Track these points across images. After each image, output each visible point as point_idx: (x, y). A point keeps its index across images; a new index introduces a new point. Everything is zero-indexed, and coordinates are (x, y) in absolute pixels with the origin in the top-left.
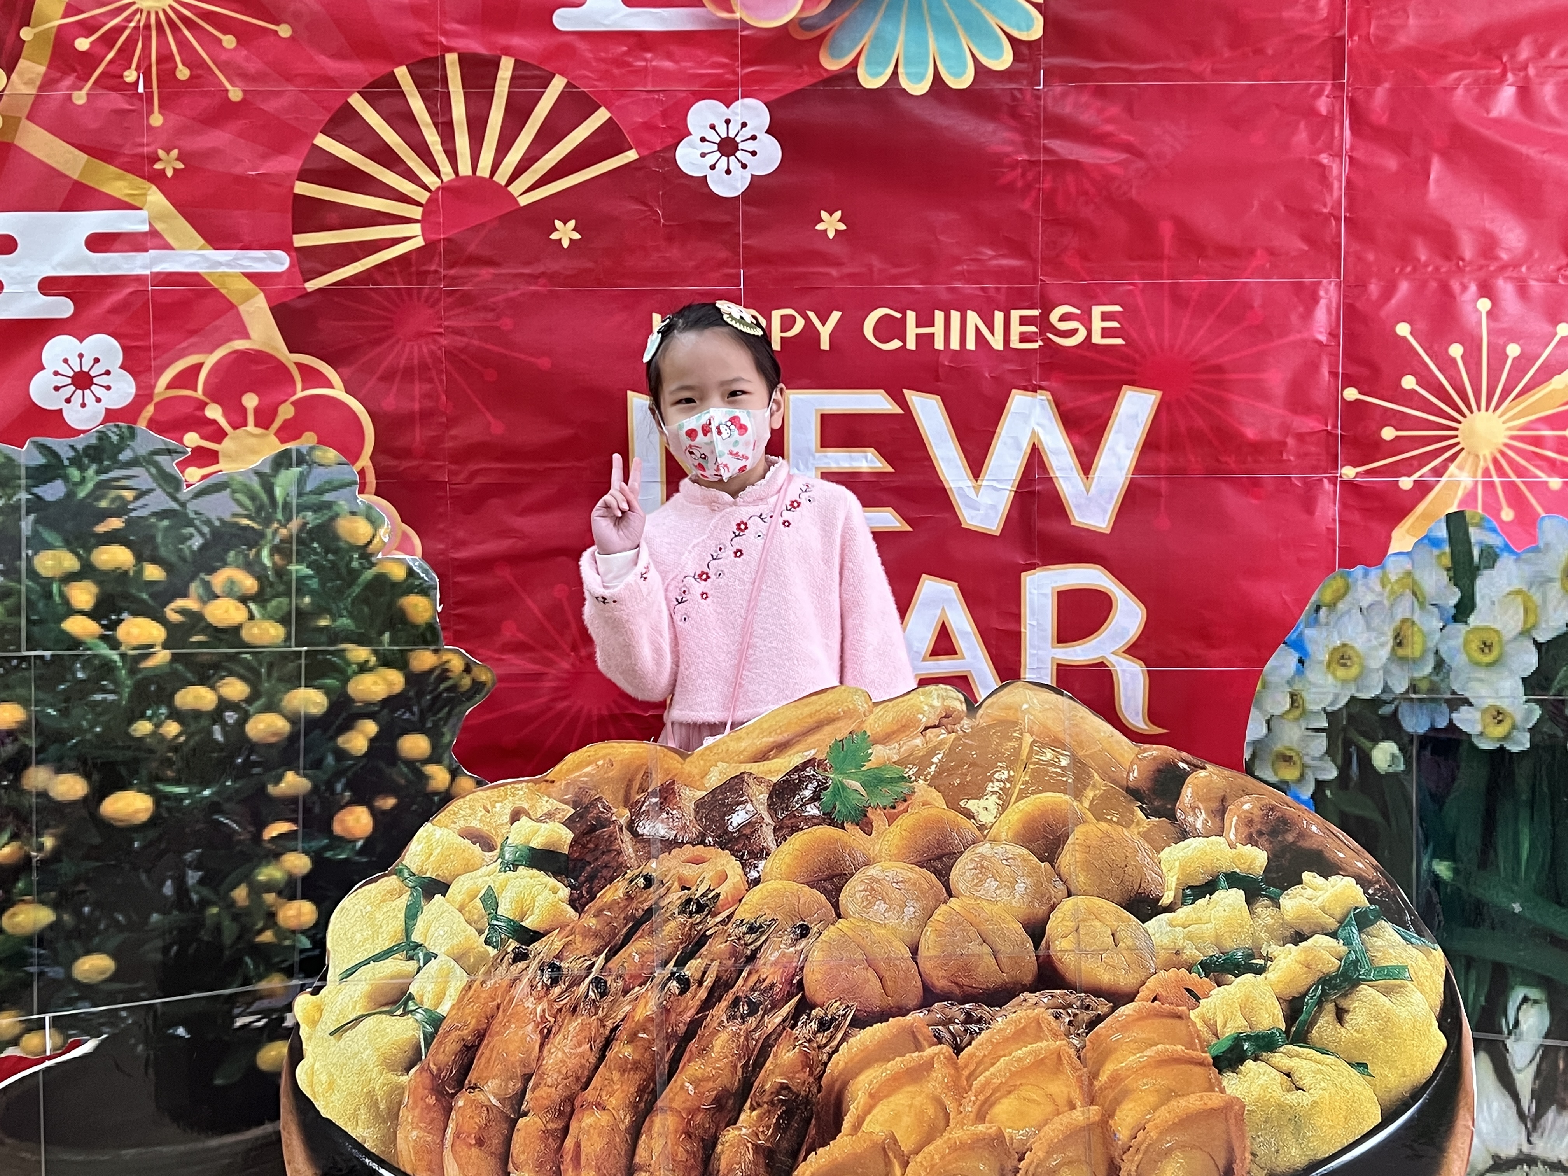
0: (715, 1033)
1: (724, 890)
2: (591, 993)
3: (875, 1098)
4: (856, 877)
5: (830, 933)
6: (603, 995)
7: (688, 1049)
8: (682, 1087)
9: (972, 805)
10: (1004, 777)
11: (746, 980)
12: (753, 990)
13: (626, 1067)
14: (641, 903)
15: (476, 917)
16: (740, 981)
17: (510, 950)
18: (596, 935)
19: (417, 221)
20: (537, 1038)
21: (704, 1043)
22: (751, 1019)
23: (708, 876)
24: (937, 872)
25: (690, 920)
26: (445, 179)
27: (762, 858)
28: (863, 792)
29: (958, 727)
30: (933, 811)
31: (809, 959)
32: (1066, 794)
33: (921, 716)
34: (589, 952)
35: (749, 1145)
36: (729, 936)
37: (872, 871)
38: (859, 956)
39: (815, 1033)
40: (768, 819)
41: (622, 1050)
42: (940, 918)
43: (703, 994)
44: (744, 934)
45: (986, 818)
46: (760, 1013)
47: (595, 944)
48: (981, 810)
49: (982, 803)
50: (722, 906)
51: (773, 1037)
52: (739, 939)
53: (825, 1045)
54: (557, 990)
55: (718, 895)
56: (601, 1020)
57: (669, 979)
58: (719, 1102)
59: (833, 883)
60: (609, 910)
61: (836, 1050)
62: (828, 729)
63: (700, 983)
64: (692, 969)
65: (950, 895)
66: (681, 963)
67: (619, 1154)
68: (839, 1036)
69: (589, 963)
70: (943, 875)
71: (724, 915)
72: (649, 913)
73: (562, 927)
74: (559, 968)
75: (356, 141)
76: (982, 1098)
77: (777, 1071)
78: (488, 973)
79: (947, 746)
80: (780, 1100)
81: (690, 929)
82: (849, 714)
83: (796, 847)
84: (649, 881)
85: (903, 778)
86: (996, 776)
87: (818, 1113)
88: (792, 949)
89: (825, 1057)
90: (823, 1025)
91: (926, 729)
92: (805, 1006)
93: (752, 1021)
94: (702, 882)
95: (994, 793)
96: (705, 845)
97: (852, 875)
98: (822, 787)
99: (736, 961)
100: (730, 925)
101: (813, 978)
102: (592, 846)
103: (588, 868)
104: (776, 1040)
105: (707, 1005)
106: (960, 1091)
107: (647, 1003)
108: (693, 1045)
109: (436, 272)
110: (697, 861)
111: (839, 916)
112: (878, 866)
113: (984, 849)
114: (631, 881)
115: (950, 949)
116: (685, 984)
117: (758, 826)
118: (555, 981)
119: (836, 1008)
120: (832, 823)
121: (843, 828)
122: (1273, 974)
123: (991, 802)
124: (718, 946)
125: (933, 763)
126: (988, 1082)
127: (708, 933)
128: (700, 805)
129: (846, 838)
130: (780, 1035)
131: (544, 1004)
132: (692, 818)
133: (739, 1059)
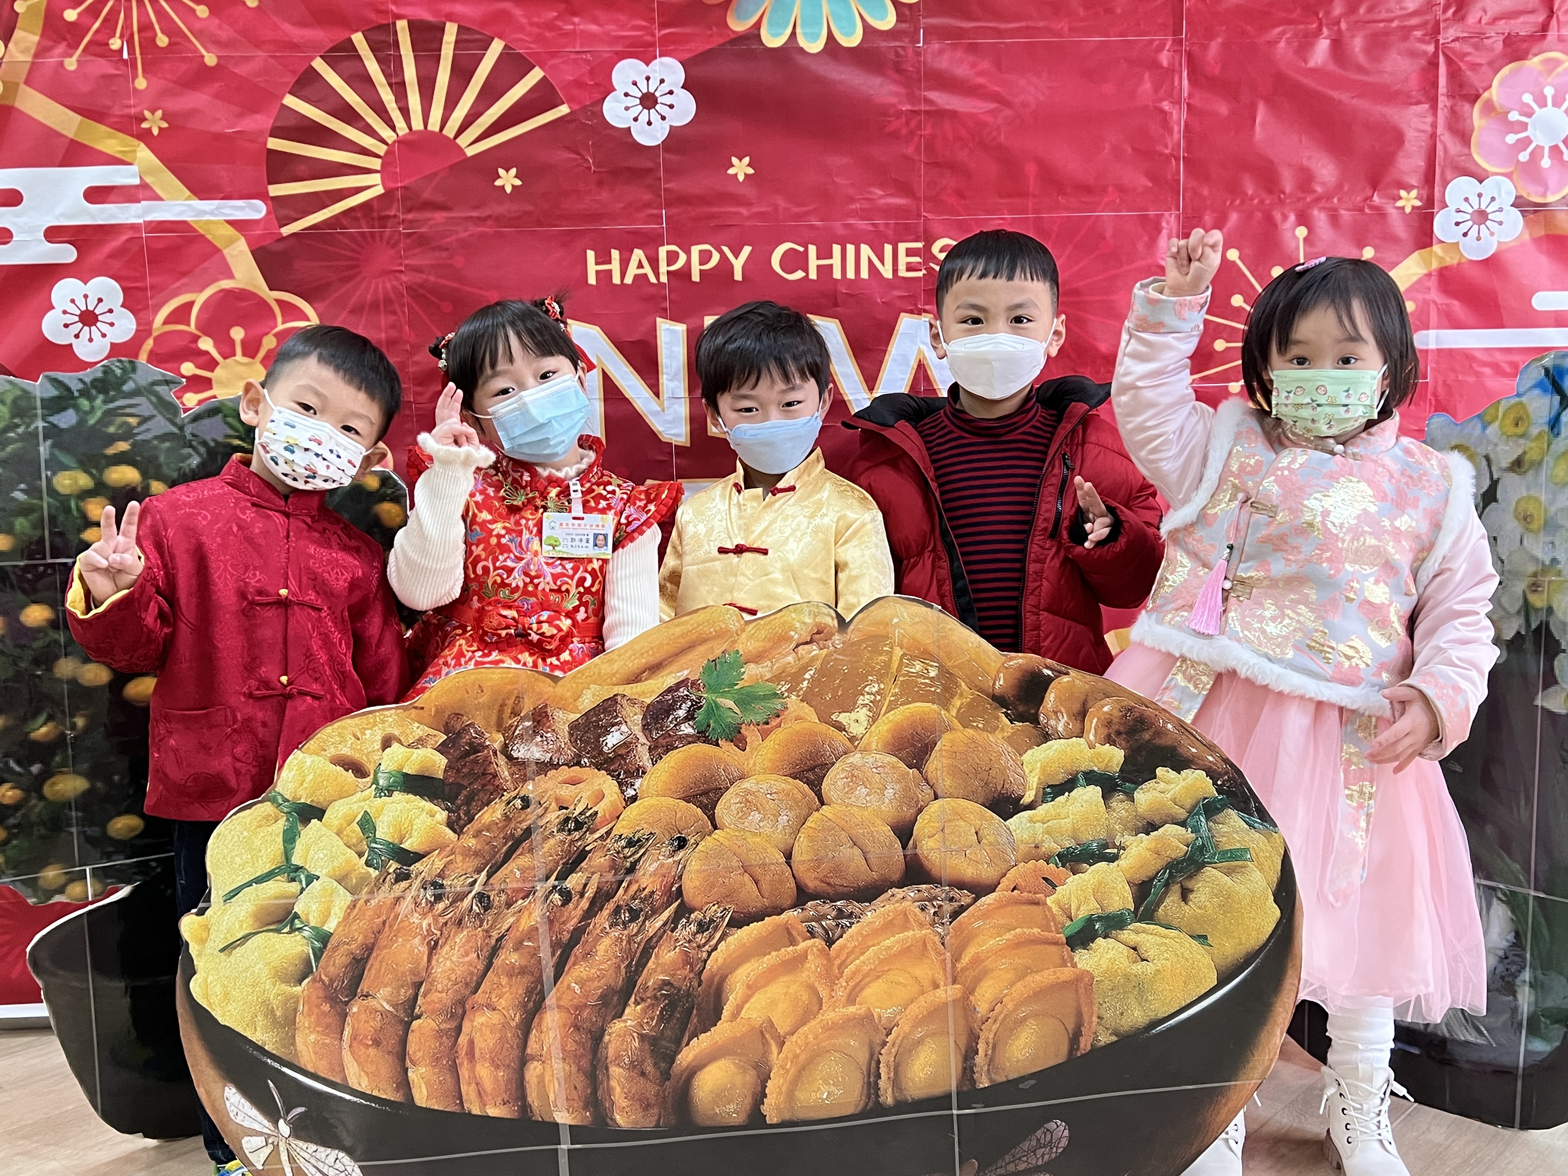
0: (599, 938)
1: (601, 808)
2: (475, 907)
3: (752, 988)
4: (731, 790)
5: (707, 843)
6: (486, 909)
7: (573, 954)
8: (569, 987)
9: (843, 718)
10: (874, 690)
11: (626, 889)
12: (633, 898)
13: (512, 972)
14: (520, 822)
15: (354, 841)
16: (621, 891)
17: (391, 870)
18: (477, 854)
19: (376, 171)
20: (424, 949)
21: (587, 948)
22: (633, 925)
23: (585, 795)
24: (809, 783)
25: (569, 838)
26: (401, 133)
27: (638, 777)
28: (737, 711)
29: (829, 643)
30: (805, 725)
31: (687, 868)
32: (933, 703)
33: (792, 633)
34: (470, 870)
35: (635, 1035)
36: (609, 850)
37: (746, 784)
38: (735, 863)
39: (694, 934)
40: (643, 739)
41: (509, 957)
42: (813, 825)
43: (585, 904)
44: (623, 848)
45: (856, 730)
46: (642, 918)
47: (476, 862)
48: (852, 722)
49: (853, 715)
50: (601, 823)
51: (655, 940)
52: (618, 853)
53: (704, 945)
54: (441, 906)
55: (596, 813)
56: (487, 931)
57: (551, 892)
58: (605, 999)
59: (708, 797)
60: (488, 831)
61: (715, 948)
62: (701, 649)
63: (582, 895)
64: (573, 882)
65: (822, 803)
66: (563, 876)
67: (512, 1047)
68: (718, 935)
69: (471, 880)
70: (815, 785)
71: (603, 831)
72: (528, 832)
73: (442, 848)
74: (442, 886)
75: (319, 101)
76: (852, 983)
77: (659, 969)
78: (371, 892)
79: (818, 664)
80: (662, 995)
81: (570, 846)
82: (722, 634)
83: (672, 764)
84: (526, 802)
85: (776, 694)
86: (867, 689)
87: (699, 1005)
88: (670, 860)
89: (705, 955)
90: (702, 927)
91: (797, 646)
92: (684, 911)
93: (634, 927)
94: (579, 801)
95: (865, 705)
96: (581, 766)
97: (728, 788)
98: (696, 706)
99: (615, 874)
100: (608, 841)
101: (691, 885)
102: (465, 770)
103: (465, 792)
104: (657, 942)
105: (590, 913)
106: (831, 977)
107: (531, 914)
108: (578, 950)
109: (395, 216)
110: (574, 782)
111: (715, 827)
112: (752, 780)
113: (855, 758)
114: (509, 803)
115: (822, 853)
116: (567, 896)
117: (632, 746)
118: (438, 898)
119: (714, 910)
120: (707, 741)
121: (718, 745)
122: (1124, 862)
123: (862, 714)
124: (598, 860)
125: (805, 680)
126: (858, 970)
127: (587, 848)
128: (574, 727)
129: (721, 754)
130: (661, 937)
131: (429, 919)
132: (567, 740)
133: (623, 961)
